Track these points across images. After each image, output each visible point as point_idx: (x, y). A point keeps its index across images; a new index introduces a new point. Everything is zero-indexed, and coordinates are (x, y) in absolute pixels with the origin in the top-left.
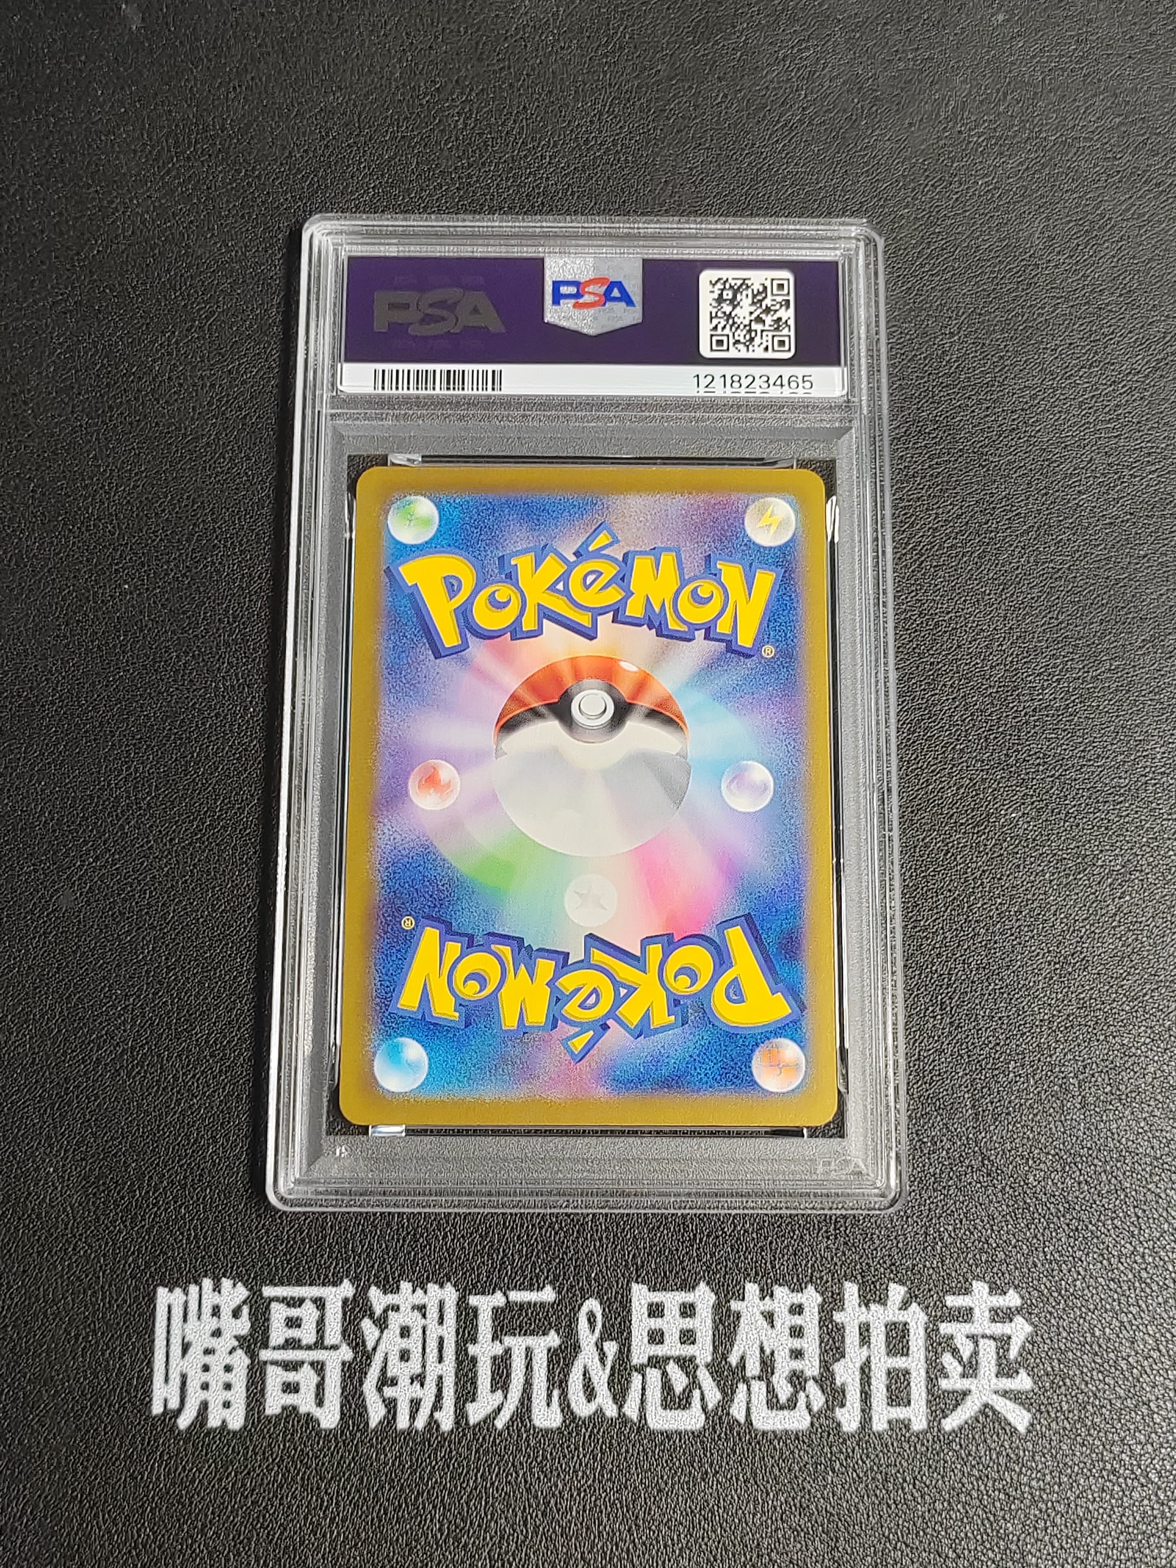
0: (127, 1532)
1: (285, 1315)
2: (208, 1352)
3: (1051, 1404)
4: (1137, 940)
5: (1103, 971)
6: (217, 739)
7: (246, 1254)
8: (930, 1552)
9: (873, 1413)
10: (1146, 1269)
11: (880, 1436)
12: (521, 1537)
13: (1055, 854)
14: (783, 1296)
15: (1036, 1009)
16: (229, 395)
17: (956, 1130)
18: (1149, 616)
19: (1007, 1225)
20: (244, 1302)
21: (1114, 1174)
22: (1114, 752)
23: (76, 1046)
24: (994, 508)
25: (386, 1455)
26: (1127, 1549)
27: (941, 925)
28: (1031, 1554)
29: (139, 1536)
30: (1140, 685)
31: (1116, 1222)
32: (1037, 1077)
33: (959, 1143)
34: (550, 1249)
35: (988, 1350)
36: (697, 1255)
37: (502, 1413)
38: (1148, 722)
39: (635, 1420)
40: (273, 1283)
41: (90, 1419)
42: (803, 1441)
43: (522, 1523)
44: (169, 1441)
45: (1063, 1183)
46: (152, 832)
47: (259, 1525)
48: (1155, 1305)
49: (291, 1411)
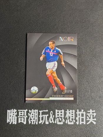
1: (20, 113)
2: (13, 116)
3: (98, 122)
9: (80, 122)
11: (81, 125)
14: (71, 111)
19: (94, 104)
20: (16, 111)
34: (47, 106)
35: (92, 116)
37: (42, 122)
39: (56, 123)
42: (73, 125)
49: (21, 122)
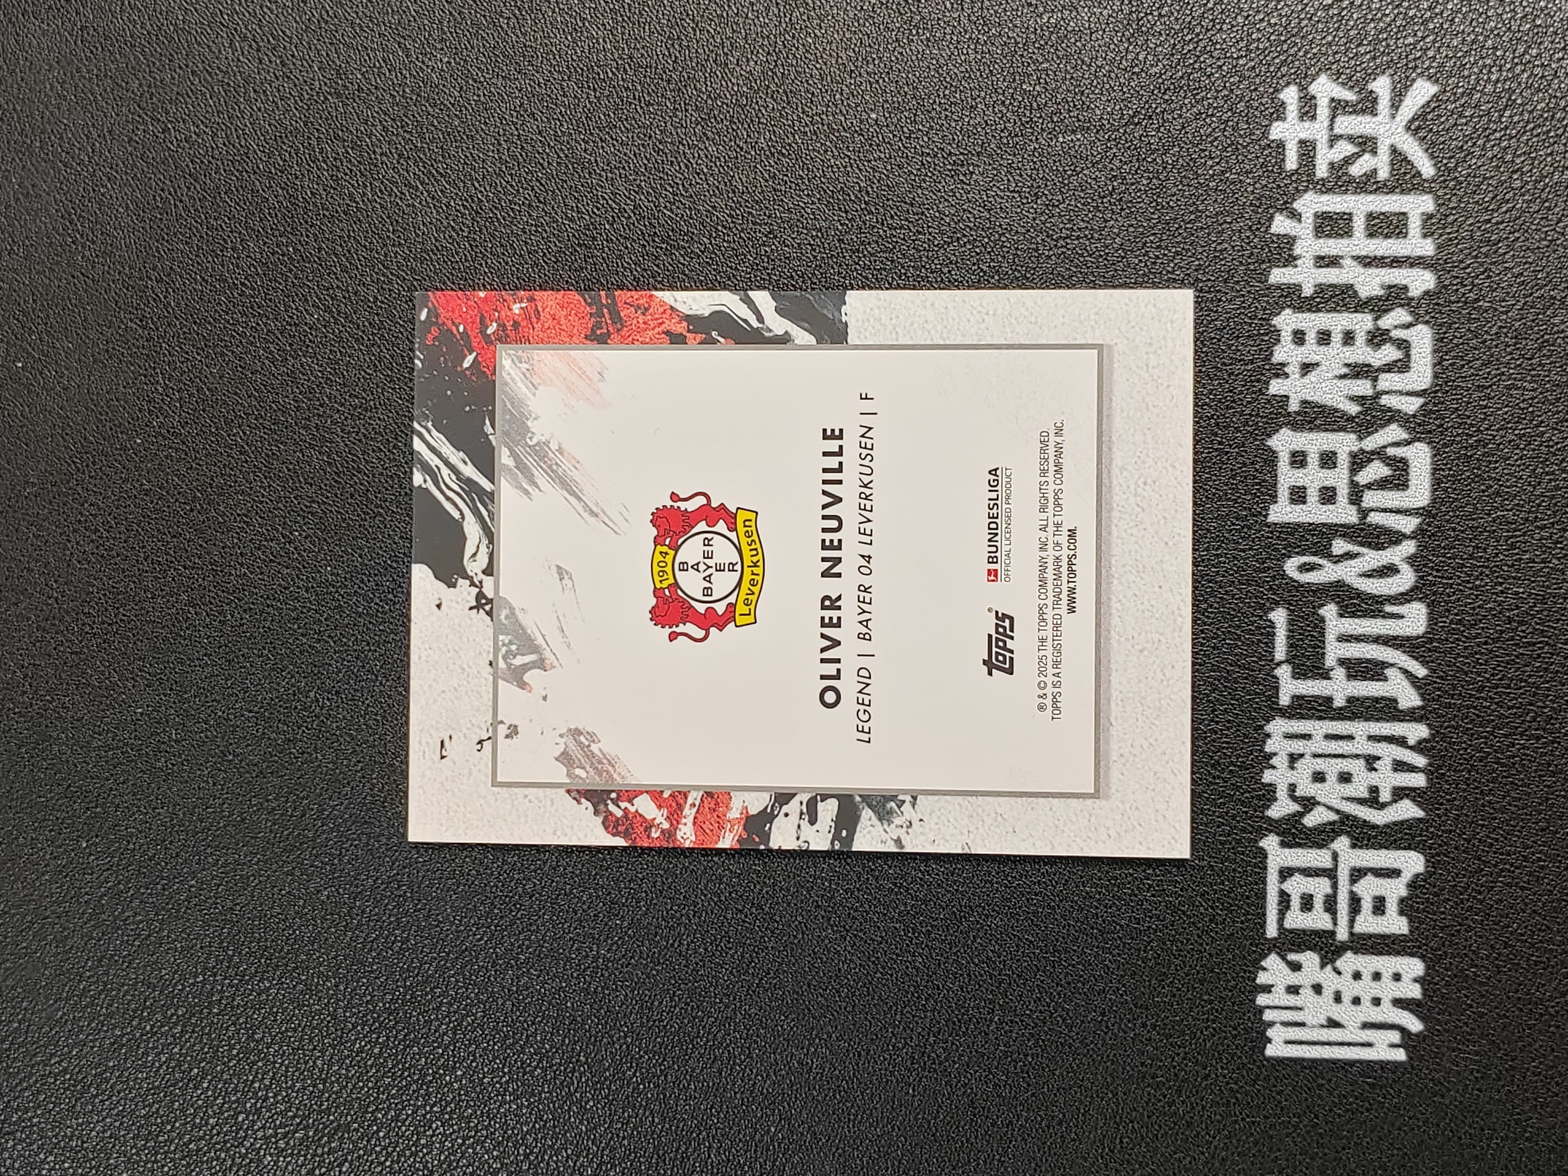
1: (1298, 912)
2: (1338, 998)
3: (1407, 56)
7: (1230, 956)
9: (1414, 254)
11: (1439, 247)
15: (963, 58)
17: (1099, 153)
20: (1284, 958)
25: (1455, 799)
27: (866, 163)
32: (1041, 59)
33: (1115, 150)
35: (1347, 124)
36: (1237, 447)
37: (1410, 669)
39: (1419, 520)
40: (1263, 925)
42: (1445, 333)
43: (1530, 648)
44: (1436, 1041)
45: (1161, 34)
47: (1530, 940)
49: (1405, 907)
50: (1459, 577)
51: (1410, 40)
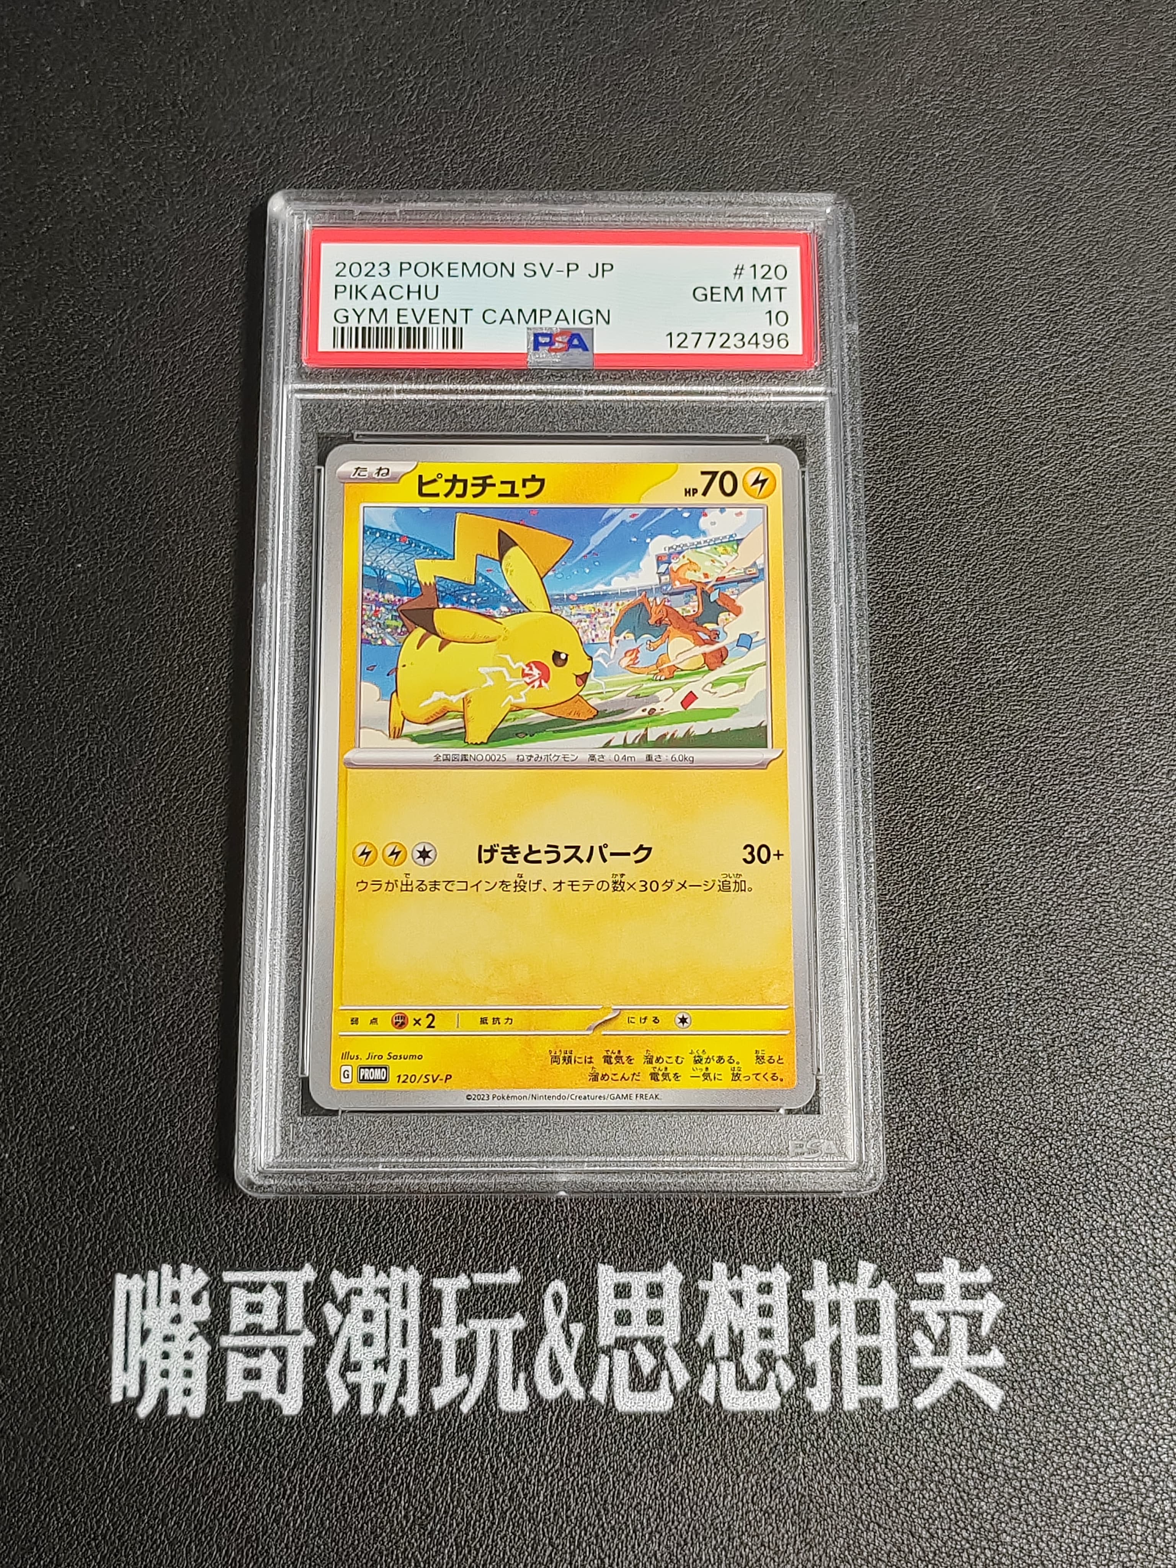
0: (86, 1524)
1: (245, 1300)
2: (168, 1338)
3: (1024, 1381)
4: (1104, 911)
5: (1072, 944)
6: (172, 719)
7: (205, 1239)
8: (903, 1533)
9: (844, 1392)
10: (1118, 1243)
11: (851, 1415)
12: (488, 1524)
13: (1021, 827)
14: (752, 1275)
15: (1004, 982)
16: (181, 373)
17: (924, 1105)
18: (1112, 587)
19: (977, 1201)
20: (204, 1288)
21: (1085, 1148)
22: (1079, 723)
23: (31, 1030)
24: (955, 480)
25: (350, 1442)
26: (1102, 1526)
27: (906, 899)
28: (1005, 1532)
29: (99, 1527)
30: (1104, 656)
31: (1087, 1195)
32: (1006, 1051)
33: (927, 1119)
34: (514, 1231)
35: (959, 1329)
36: (664, 1235)
37: (467, 1397)
38: (1113, 692)
39: (603, 1402)
40: (233, 1268)
41: (48, 1408)
42: (773, 1421)
43: (488, 1508)
44: (128, 1430)
45: (1033, 1158)
46: (106, 813)
47: (221, 1515)
48: (1127, 1279)
49: (252, 1398)
50: (552, 1440)
51: (1039, 1384)
